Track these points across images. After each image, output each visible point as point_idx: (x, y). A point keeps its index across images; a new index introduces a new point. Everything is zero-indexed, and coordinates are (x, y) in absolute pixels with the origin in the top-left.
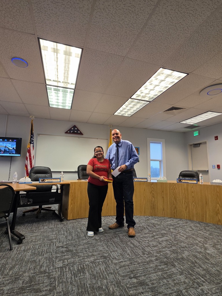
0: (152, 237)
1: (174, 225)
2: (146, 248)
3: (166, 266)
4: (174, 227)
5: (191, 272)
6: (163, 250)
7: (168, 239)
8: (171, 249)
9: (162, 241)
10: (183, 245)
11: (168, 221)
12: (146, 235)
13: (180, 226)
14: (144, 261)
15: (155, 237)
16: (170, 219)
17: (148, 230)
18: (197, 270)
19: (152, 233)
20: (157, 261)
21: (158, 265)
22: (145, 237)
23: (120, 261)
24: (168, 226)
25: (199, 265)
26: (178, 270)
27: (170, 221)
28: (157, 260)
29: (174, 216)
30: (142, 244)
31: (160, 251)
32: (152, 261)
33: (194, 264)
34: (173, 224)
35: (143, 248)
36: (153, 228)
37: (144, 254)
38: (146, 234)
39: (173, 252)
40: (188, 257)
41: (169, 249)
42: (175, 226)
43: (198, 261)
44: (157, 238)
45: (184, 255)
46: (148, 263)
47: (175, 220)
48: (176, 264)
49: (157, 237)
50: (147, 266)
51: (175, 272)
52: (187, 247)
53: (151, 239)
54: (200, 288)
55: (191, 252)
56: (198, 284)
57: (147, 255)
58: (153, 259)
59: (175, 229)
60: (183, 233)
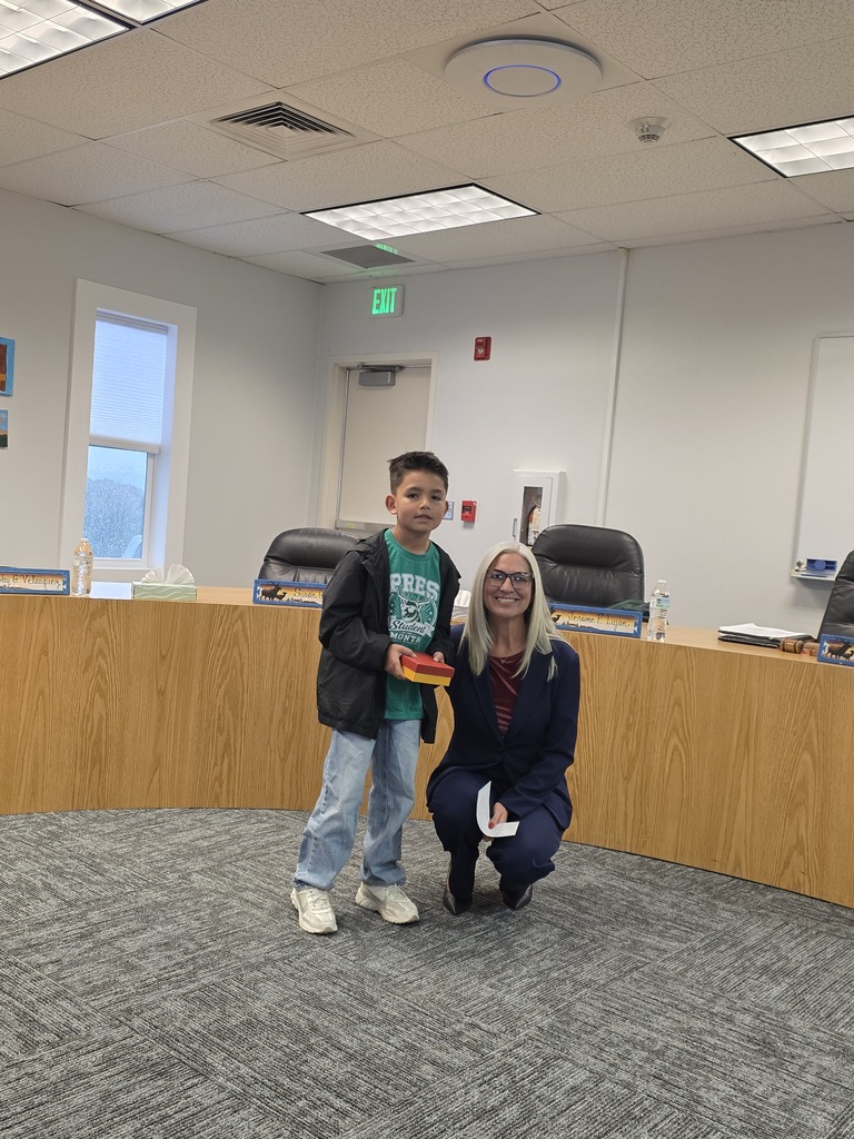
0: (82, 936)
1: (210, 850)
2: (42, 1008)
3: (160, 1082)
4: (211, 864)
6: (149, 999)
7: (178, 932)
8: (191, 986)
9: (143, 952)
10: (255, 951)
11: (176, 831)
12: (43, 933)
13: (245, 849)
14: (30, 1084)
15: (102, 936)
16: (188, 819)
17: (53, 901)
18: (317, 1064)
19: (83, 916)
20: (113, 1071)
21: (120, 1086)
22: (35, 947)
24: (180, 860)
25: (328, 1039)
26: (222, 1088)
27: (192, 827)
28: (110, 1061)
29: (217, 797)
30: (18, 991)
31: (129, 1011)
32: (80, 1076)
33: (305, 1040)
34: (206, 844)
35: (22, 1017)
36: (89, 881)
37: (29, 1045)
38: (43, 925)
39: (204, 998)
40: (278, 1009)
41: (180, 991)
42: (216, 855)
43: (322, 1021)
44: (109, 942)
45: (258, 1004)
46: (56, 1094)
47: (219, 820)
49: (114, 931)
50: (54, 1109)
51: (207, 1102)
52: (272, 962)
53: (77, 951)
55: (291, 983)
57: (51, 1045)
58: (87, 1062)
59: (215, 871)
60: (257, 889)
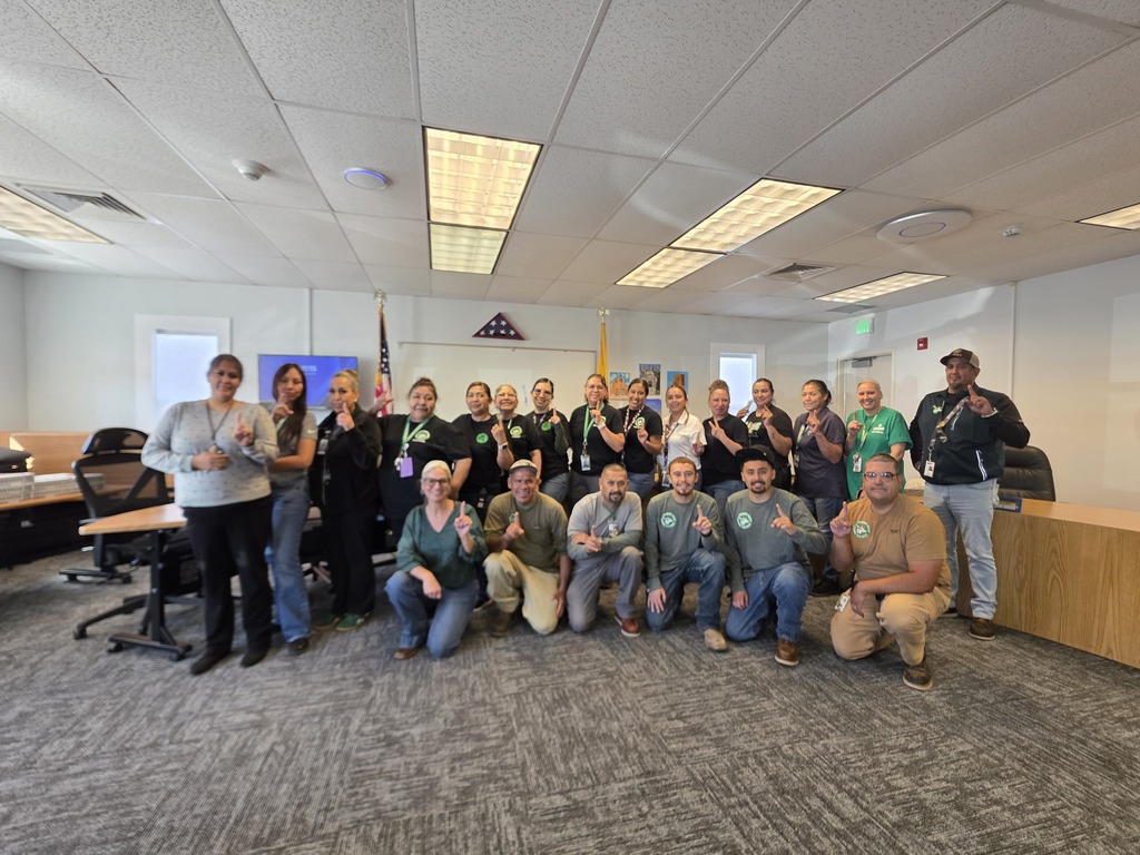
3: (749, 695)
5: (805, 710)
18: (819, 705)
20: (730, 686)
21: (733, 693)
23: (645, 683)
48: (773, 692)
54: (822, 742)
56: (818, 734)
